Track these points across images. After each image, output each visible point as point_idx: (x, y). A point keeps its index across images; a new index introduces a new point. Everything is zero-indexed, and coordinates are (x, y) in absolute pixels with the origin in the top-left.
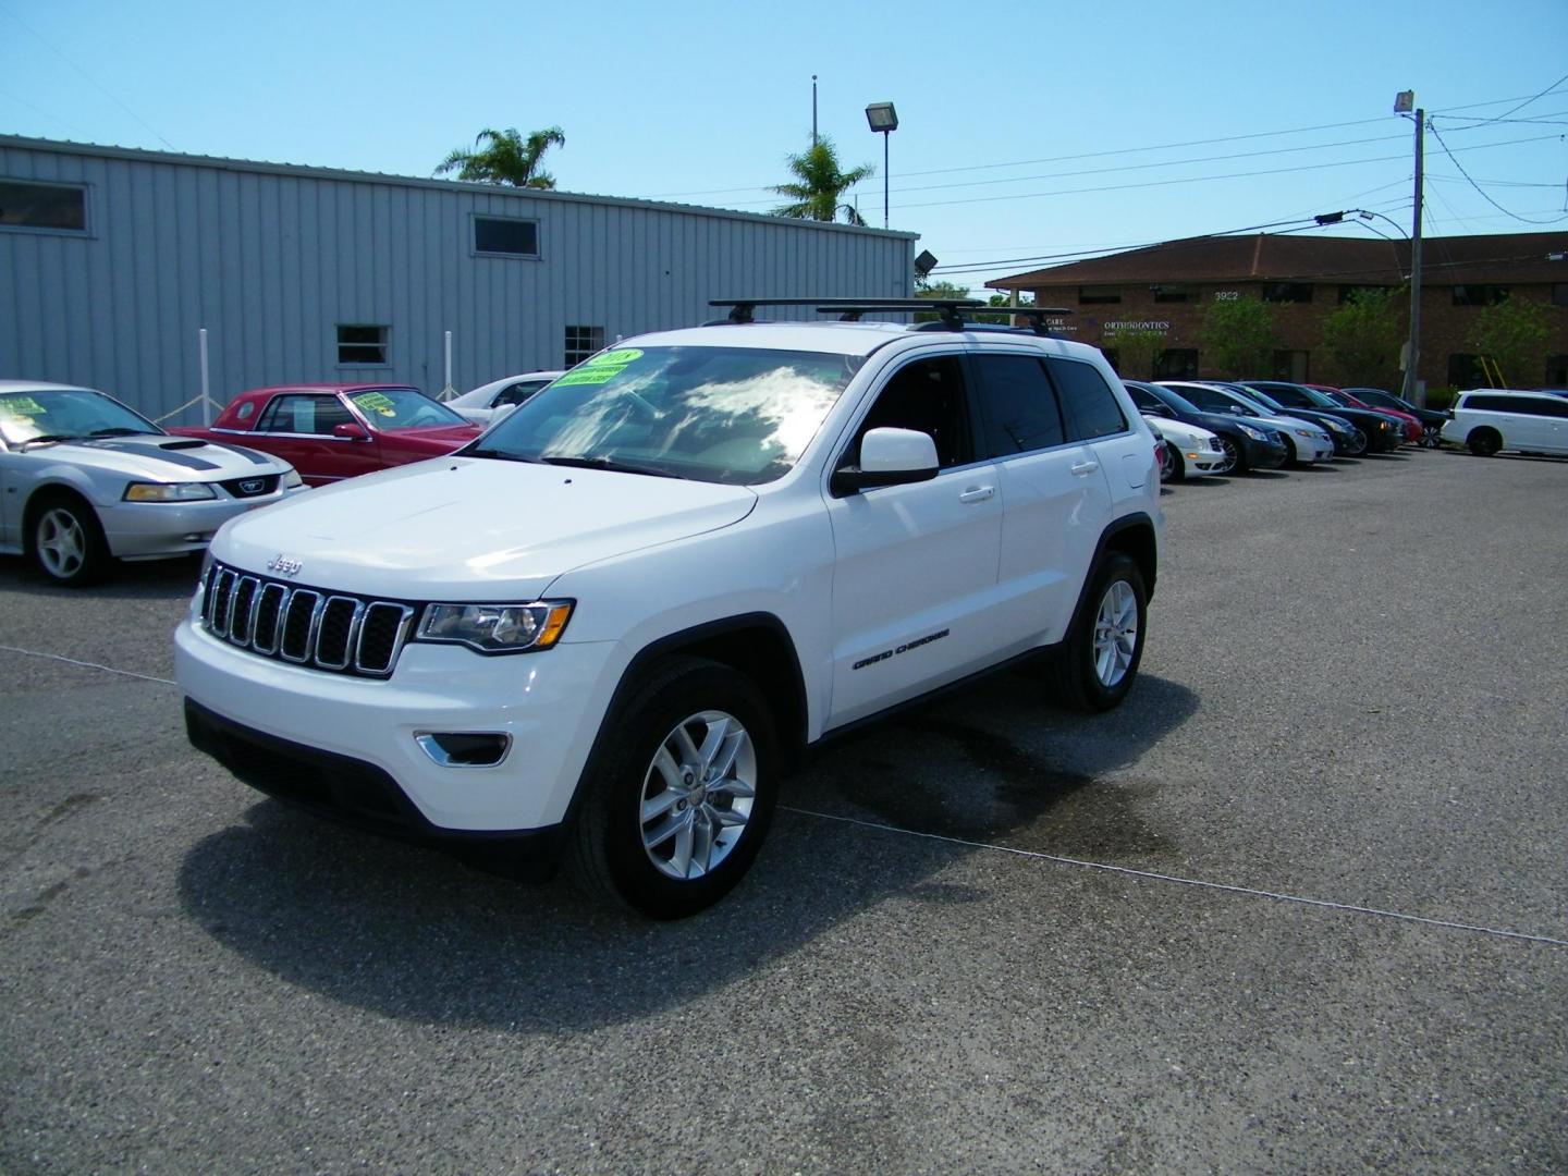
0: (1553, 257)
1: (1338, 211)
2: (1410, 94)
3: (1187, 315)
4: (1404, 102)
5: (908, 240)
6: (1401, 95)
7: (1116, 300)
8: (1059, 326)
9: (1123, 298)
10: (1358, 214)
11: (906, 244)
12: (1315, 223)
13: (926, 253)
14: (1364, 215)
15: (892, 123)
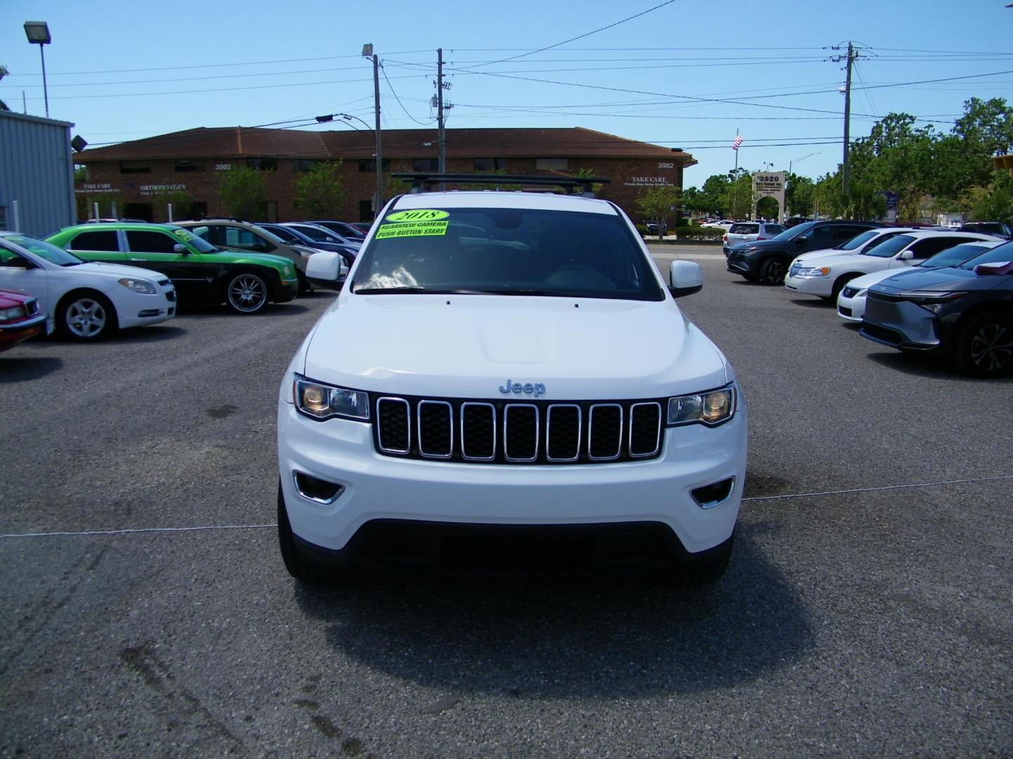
0: (426, 144)
1: (330, 114)
2: (371, 46)
3: (197, 180)
4: (368, 50)
5: (65, 127)
6: (366, 46)
7: (147, 171)
8: (107, 189)
9: (151, 169)
10: (342, 116)
11: (65, 130)
12: (315, 121)
13: (78, 138)
14: (346, 117)
15: (46, 38)
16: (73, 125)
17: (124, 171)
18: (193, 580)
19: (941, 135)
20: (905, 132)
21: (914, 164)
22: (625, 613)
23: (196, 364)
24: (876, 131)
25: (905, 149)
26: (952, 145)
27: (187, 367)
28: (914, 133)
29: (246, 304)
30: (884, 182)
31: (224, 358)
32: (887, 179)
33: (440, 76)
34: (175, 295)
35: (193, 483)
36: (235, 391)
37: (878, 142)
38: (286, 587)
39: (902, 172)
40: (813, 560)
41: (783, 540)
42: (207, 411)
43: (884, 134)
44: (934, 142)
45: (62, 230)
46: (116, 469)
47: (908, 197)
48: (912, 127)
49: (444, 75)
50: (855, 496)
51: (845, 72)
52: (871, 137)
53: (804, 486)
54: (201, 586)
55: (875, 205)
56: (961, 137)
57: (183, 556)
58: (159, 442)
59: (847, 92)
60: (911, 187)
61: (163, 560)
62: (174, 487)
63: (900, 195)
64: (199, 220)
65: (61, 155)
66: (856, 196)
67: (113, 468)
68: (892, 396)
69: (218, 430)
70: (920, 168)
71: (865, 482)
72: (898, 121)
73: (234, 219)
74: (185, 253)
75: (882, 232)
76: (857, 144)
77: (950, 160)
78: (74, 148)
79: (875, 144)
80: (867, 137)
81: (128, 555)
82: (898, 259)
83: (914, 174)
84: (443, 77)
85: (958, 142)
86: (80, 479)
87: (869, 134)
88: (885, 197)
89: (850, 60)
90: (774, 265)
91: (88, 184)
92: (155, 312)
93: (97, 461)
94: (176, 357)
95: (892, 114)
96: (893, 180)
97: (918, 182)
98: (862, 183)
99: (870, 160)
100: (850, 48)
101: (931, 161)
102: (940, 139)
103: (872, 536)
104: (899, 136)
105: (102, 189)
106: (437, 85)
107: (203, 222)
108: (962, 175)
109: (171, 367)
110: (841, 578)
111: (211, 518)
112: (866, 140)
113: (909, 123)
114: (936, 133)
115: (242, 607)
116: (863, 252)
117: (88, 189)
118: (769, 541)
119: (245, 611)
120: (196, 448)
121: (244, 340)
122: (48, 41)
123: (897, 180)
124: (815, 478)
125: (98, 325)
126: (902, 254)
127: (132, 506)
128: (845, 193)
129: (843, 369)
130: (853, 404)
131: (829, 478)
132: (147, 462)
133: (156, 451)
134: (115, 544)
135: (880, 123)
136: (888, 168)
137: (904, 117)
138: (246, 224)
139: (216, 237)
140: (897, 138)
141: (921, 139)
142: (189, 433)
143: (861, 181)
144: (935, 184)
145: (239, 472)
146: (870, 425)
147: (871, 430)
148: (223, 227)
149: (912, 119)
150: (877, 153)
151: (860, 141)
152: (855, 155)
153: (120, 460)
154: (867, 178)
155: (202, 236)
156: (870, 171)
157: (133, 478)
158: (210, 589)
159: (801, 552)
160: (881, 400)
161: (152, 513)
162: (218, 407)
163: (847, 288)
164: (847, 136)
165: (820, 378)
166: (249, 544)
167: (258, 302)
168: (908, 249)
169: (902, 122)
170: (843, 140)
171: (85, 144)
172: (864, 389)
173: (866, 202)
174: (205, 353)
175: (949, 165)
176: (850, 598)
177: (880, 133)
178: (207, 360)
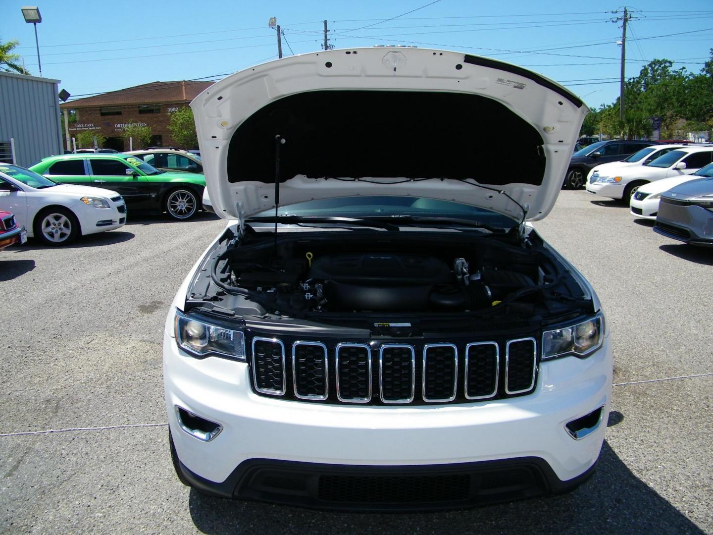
2: (275, 19)
3: (155, 119)
4: (273, 22)
5: (54, 84)
6: (271, 19)
7: (119, 113)
8: (92, 127)
9: (123, 112)
11: (53, 86)
13: (63, 91)
15: (39, 19)
16: (59, 82)
17: (103, 114)
18: (100, 487)
19: (691, 74)
20: (665, 73)
21: (673, 97)
22: (493, 522)
23: (137, 264)
24: (644, 72)
25: (666, 85)
26: (701, 81)
27: (131, 267)
28: (672, 73)
29: (181, 212)
30: (650, 111)
31: (159, 258)
32: (652, 108)
33: (326, 40)
34: (126, 208)
35: (116, 379)
36: (163, 288)
37: (645, 81)
38: (182, 494)
39: (664, 102)
40: (658, 456)
41: (626, 432)
42: (139, 307)
43: (650, 75)
44: (687, 79)
45: (42, 160)
46: (55, 365)
47: (668, 121)
48: (670, 69)
49: (329, 40)
50: (680, 383)
51: (622, 30)
52: (639, 77)
53: (634, 373)
54: (105, 493)
55: (644, 127)
56: (708, 75)
57: (95, 458)
58: (95, 337)
59: (623, 45)
60: (669, 114)
61: (77, 463)
62: (100, 382)
63: (662, 119)
64: (147, 150)
65: (51, 103)
66: (629, 121)
67: (52, 365)
68: (688, 283)
69: (145, 325)
70: (677, 99)
71: (685, 368)
72: (659, 66)
73: (173, 148)
74: (135, 175)
75: (659, 148)
76: (630, 83)
77: (700, 93)
78: (61, 98)
79: (642, 82)
80: (637, 78)
81: (46, 458)
82: (674, 169)
83: (672, 104)
84: (328, 41)
85: (706, 79)
86: (22, 375)
87: (638, 75)
88: (651, 121)
89: (625, 21)
90: (575, 174)
91: (77, 124)
92: (110, 222)
93: (40, 358)
94: (123, 258)
95: (655, 60)
96: (657, 109)
97: (676, 109)
98: (635, 111)
99: (639, 94)
100: (625, 12)
101: (685, 94)
102: (691, 78)
103: (706, 427)
104: (660, 76)
105: (88, 127)
106: (324, 47)
107: (150, 151)
108: (709, 103)
109: (117, 267)
110: (688, 476)
111: (126, 415)
112: (635, 80)
113: (668, 67)
114: (688, 73)
115: (140, 519)
116: (645, 164)
117: (78, 128)
118: (614, 433)
119: (142, 523)
120: (124, 343)
121: (177, 242)
122: (40, 21)
123: (660, 109)
124: (641, 365)
125: (67, 233)
126: (677, 165)
127: (61, 402)
128: (622, 119)
129: (643, 260)
130: (658, 291)
131: (654, 365)
132: (82, 357)
133: (92, 346)
134: (37, 446)
135: (647, 67)
136: (652, 100)
137: (665, 61)
138: (182, 152)
139: (160, 162)
140: (659, 77)
141: (678, 78)
142: (121, 328)
143: (633, 110)
144: (689, 111)
145: (156, 367)
146: (677, 312)
147: (679, 316)
148: (166, 155)
149: (670, 63)
150: (644, 89)
151: (632, 81)
152: (629, 90)
153: (59, 355)
154: (638, 108)
155: (150, 162)
156: (640, 102)
157: (67, 374)
158: (113, 496)
159: (645, 445)
160: (680, 288)
161: (76, 410)
162: (148, 302)
163: (638, 193)
164: (623, 78)
165: (626, 268)
166: (155, 444)
167: (190, 211)
168: (682, 161)
169: (663, 66)
170: (620, 80)
171: (69, 95)
172: (664, 277)
173: (637, 125)
174: (146, 254)
175: (699, 96)
176: (704, 503)
177: (646, 74)
178: (146, 260)
